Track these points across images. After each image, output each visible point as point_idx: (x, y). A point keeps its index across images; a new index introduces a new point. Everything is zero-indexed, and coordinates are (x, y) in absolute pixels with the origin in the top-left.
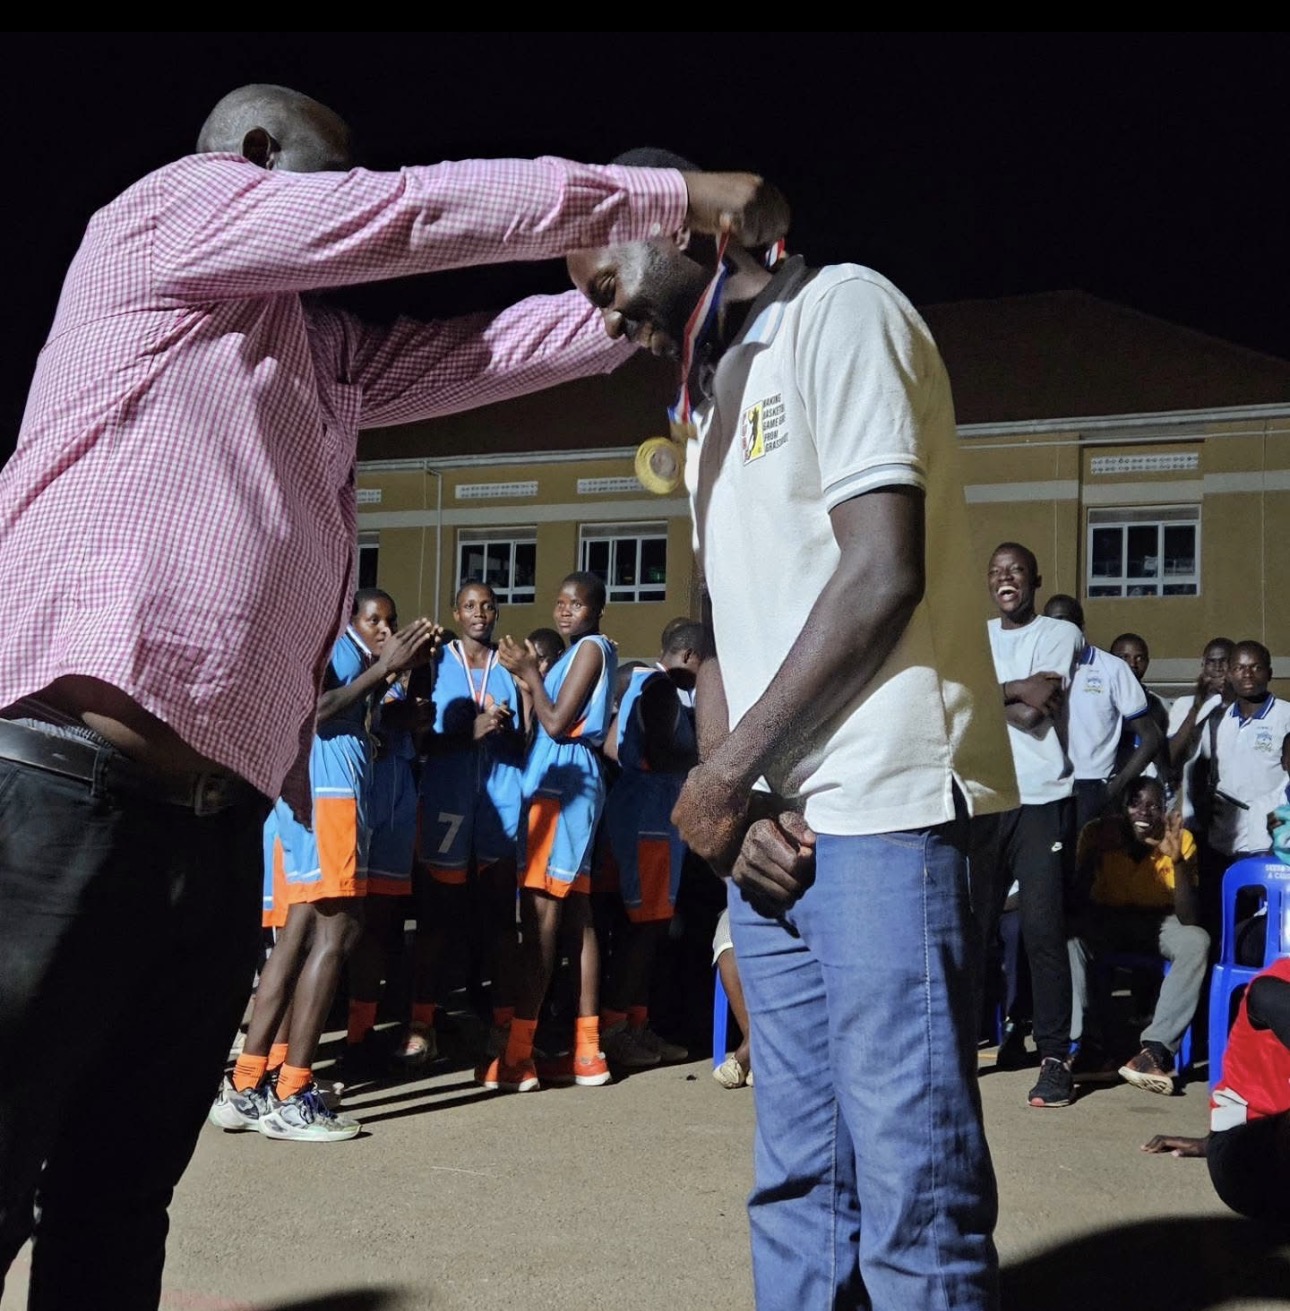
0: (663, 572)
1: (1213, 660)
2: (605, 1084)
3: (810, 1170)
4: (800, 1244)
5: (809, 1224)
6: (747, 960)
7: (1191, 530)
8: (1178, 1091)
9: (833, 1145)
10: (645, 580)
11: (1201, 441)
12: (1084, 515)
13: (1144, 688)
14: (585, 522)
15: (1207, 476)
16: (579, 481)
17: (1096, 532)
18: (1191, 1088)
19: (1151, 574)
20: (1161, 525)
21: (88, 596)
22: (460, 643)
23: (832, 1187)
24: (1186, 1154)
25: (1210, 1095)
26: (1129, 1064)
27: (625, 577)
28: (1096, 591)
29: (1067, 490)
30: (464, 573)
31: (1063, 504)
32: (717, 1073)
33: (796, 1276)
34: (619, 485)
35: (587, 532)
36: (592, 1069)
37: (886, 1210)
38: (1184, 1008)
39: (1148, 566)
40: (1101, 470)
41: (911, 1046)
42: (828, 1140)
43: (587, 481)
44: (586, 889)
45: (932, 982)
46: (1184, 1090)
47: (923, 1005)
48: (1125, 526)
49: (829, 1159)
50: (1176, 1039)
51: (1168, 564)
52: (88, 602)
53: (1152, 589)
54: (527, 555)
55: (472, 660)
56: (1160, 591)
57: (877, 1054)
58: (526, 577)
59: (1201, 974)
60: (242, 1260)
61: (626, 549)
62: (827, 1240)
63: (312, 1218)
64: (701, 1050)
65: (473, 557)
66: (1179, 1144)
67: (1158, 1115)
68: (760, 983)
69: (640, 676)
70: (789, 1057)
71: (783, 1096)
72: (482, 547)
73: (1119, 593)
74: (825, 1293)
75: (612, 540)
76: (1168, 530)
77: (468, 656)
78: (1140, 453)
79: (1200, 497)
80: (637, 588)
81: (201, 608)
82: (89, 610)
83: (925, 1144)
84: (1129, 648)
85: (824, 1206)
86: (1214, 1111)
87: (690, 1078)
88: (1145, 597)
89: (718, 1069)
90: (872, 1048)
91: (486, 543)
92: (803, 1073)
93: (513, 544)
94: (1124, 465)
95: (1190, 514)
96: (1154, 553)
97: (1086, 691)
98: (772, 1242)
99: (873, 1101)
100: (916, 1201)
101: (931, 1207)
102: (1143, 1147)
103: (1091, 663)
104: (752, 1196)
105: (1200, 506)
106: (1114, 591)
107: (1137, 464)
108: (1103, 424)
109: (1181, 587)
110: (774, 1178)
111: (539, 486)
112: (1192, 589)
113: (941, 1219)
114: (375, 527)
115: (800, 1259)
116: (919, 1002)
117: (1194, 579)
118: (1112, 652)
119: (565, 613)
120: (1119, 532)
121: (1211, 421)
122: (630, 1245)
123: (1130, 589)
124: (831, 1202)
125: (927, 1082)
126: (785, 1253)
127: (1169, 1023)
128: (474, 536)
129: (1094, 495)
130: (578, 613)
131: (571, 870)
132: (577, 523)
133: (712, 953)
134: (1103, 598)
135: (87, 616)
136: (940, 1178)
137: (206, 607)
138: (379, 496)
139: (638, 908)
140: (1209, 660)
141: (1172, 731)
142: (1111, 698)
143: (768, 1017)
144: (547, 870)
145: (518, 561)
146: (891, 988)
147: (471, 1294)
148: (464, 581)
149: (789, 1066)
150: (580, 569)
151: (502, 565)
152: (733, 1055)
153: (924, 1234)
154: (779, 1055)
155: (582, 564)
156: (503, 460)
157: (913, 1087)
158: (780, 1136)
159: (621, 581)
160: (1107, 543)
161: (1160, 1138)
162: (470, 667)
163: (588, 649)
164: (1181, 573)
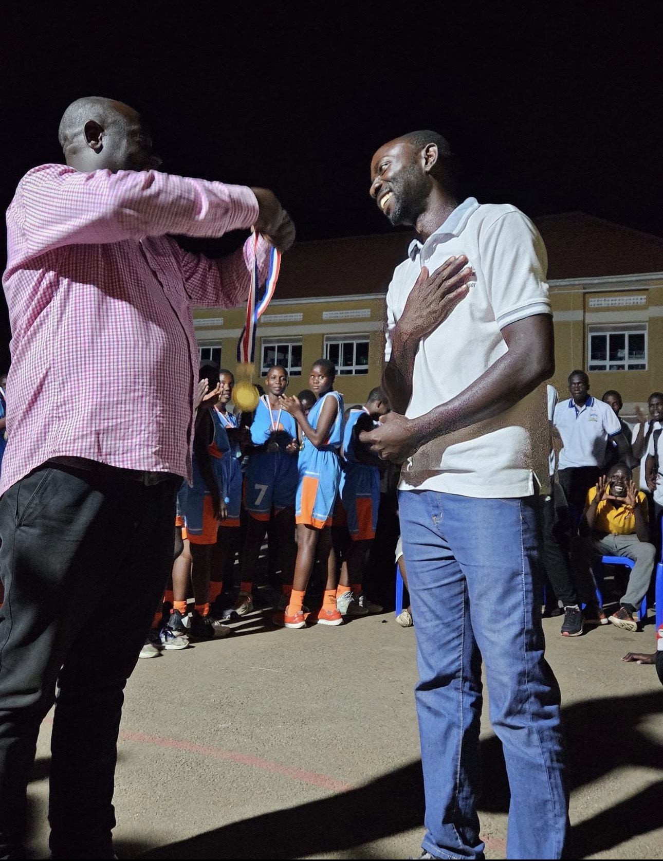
0: (367, 359)
1: (653, 405)
2: (340, 625)
3: (449, 671)
4: (444, 709)
5: (448, 698)
6: (415, 563)
7: (642, 336)
8: (640, 629)
9: (461, 658)
10: (358, 363)
11: (647, 290)
12: (587, 329)
13: (619, 418)
14: (327, 334)
15: (650, 308)
16: (324, 313)
17: (593, 337)
18: (648, 628)
19: (621, 359)
20: (627, 334)
21: (64, 414)
22: (267, 396)
23: (461, 679)
24: (644, 663)
25: (657, 632)
26: (614, 615)
27: (348, 361)
28: (593, 368)
29: (577, 315)
30: (265, 361)
31: (576, 323)
32: (398, 619)
33: (442, 725)
34: (344, 315)
35: (328, 339)
36: (333, 617)
37: (502, 695)
38: (643, 585)
39: (620, 355)
40: (594, 305)
41: (514, 608)
42: (458, 655)
43: (326, 313)
44: (330, 524)
45: (525, 574)
46: (643, 629)
47: (521, 586)
48: (608, 334)
49: (459, 665)
50: (639, 603)
51: (630, 353)
52: (64, 417)
53: (622, 367)
54: (297, 351)
55: (273, 406)
56: (626, 367)
57: (497, 613)
58: (297, 362)
59: (651, 568)
60: (155, 715)
61: (348, 348)
62: (459, 706)
63: (190, 693)
64: (389, 607)
65: (270, 352)
66: (641, 657)
67: (630, 642)
68: (421, 575)
69: (354, 414)
70: (438, 613)
71: (435, 633)
72: (274, 347)
73: (605, 369)
74: (458, 734)
75: (341, 343)
76: (630, 337)
77: (271, 404)
78: (615, 296)
79: (647, 319)
80: (354, 368)
81: (122, 400)
82: (65, 421)
83: (522, 660)
84: (611, 398)
85: (457, 689)
86: (659, 640)
87: (384, 622)
88: (618, 371)
89: (398, 617)
90: (494, 609)
91: (276, 345)
92: (446, 621)
93: (290, 345)
94: (607, 302)
95: (643, 328)
96: (623, 348)
97: (590, 420)
98: (429, 708)
99: (494, 637)
100: (519, 690)
101: (527, 693)
102: (622, 659)
103: (592, 406)
104: (418, 685)
105: (647, 324)
106: (603, 368)
107: (614, 302)
108: (596, 281)
109: (637, 365)
110: (429, 676)
111: (303, 316)
112: (643, 366)
113: (532, 699)
114: (220, 337)
115: (445, 716)
116: (519, 584)
117: (645, 361)
118: (603, 401)
119: (315, 381)
120: (605, 337)
121: (652, 279)
122: (355, 709)
123: (611, 367)
124: (460, 687)
125: (523, 627)
126: (437, 714)
127: (634, 594)
128: (270, 342)
129: (591, 318)
130: (322, 381)
131: (325, 514)
132: (323, 335)
133: (395, 557)
134: (596, 371)
135: (64, 424)
136: (530, 678)
137: (124, 399)
138: (222, 321)
139: (356, 533)
140: (651, 405)
141: (633, 441)
142: (603, 425)
143: (426, 591)
144: (312, 515)
145: (293, 354)
146: (506, 576)
147: (273, 734)
148: (266, 365)
149: (438, 617)
150: (324, 358)
151: (285, 357)
152: (406, 610)
153: (524, 707)
154: (432, 611)
155: (326, 356)
156: (285, 303)
157: (516, 629)
158: (432, 654)
159: (346, 364)
160: (598, 343)
161: (630, 654)
162: (272, 409)
163: (330, 399)
164: (637, 358)
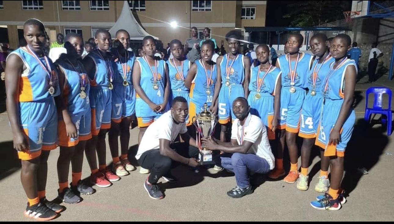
0: (108, 4)
10: (104, 5)
19: (203, 7)
28: (193, 10)
39: (203, 5)
51: (206, 5)
53: (204, 10)
80: (103, 7)
88: (202, 11)
106: (197, 10)
109: (208, 9)
112: (210, 10)
117: (211, 8)
123: (200, 9)
134: (195, 11)
148: (64, 4)
159: (99, 6)
164: (209, 7)
